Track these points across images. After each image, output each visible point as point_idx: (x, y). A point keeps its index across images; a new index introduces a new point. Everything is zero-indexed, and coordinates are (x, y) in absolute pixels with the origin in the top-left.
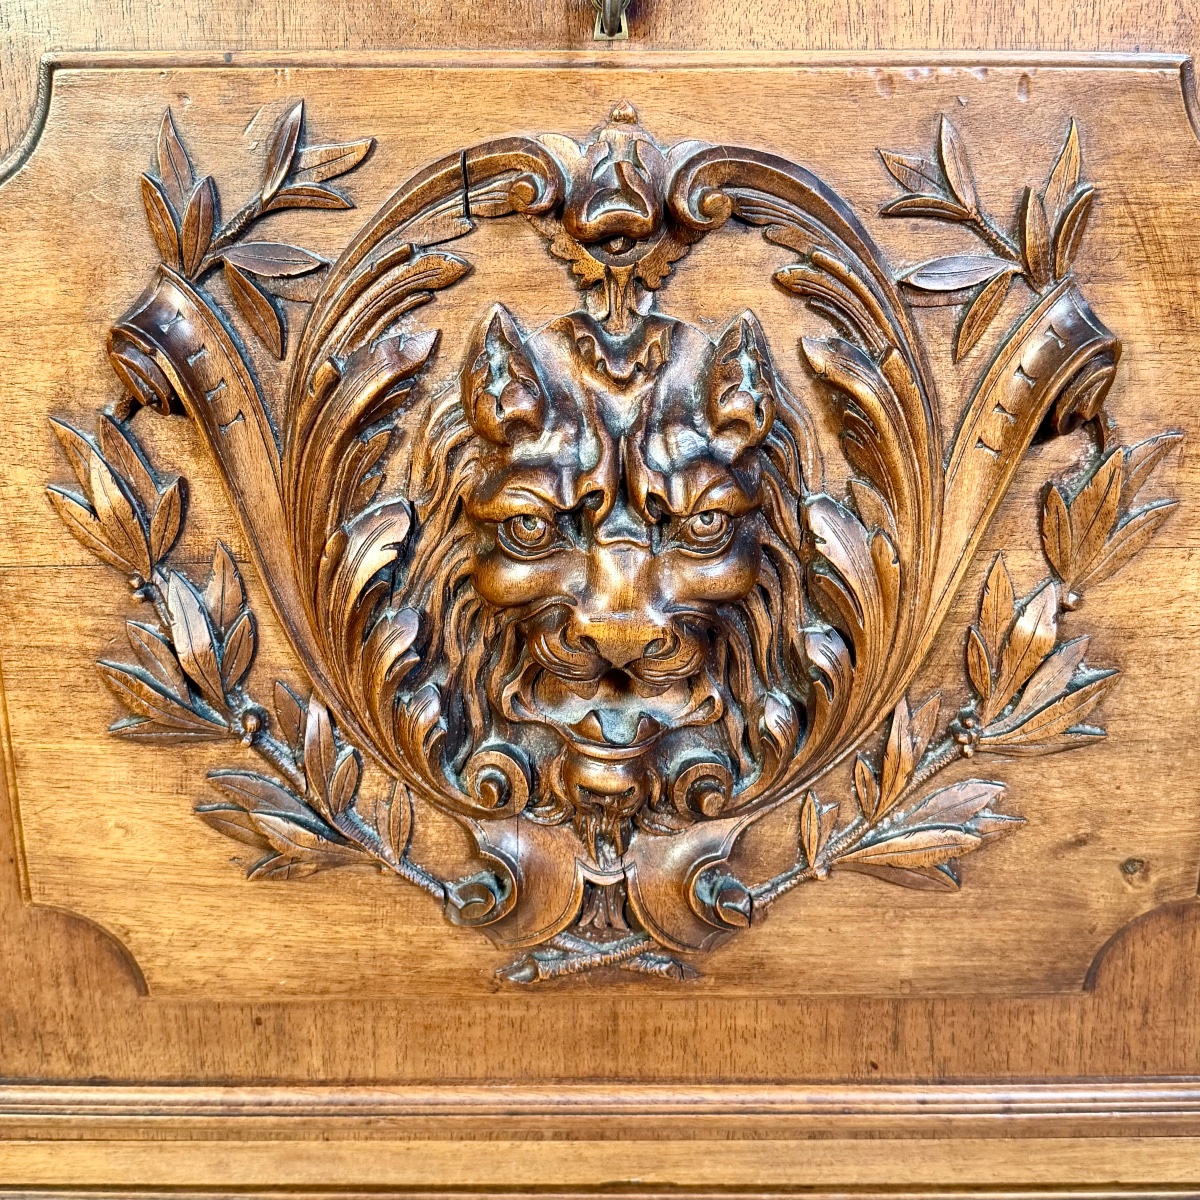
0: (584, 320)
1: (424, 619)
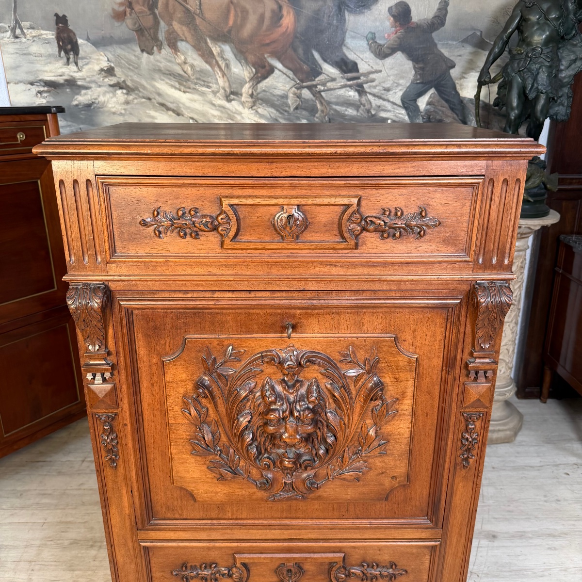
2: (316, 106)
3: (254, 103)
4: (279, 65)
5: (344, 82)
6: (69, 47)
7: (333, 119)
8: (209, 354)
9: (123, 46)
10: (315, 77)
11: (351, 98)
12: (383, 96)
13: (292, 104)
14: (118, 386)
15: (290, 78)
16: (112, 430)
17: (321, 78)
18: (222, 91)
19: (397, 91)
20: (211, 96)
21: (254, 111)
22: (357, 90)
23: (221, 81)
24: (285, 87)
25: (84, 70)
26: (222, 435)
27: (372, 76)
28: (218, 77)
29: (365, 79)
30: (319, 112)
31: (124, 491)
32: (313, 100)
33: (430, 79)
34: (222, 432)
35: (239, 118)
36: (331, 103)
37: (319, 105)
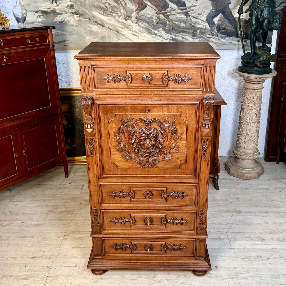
0: (146, 128)
1: (136, 145)
2: (166, 22)
3: (138, 21)
4: (149, 3)
5: (179, 11)
7: (174, 28)
8: (123, 119)
10: (166, 9)
11: (182, 18)
12: (197, 17)
13: (155, 21)
14: (95, 129)
15: (154, 9)
16: (92, 144)
17: (169, 9)
18: (123, 15)
19: (204, 15)
20: (118, 18)
21: (138, 24)
22: (185, 15)
23: (123, 11)
24: (152, 13)
26: (127, 145)
27: (192, 8)
28: (121, 9)
29: (189, 9)
30: (168, 25)
31: (95, 165)
32: (165, 19)
33: (220, 9)
34: (126, 145)
35: (130, 27)
36: (173, 21)
37: (167, 22)
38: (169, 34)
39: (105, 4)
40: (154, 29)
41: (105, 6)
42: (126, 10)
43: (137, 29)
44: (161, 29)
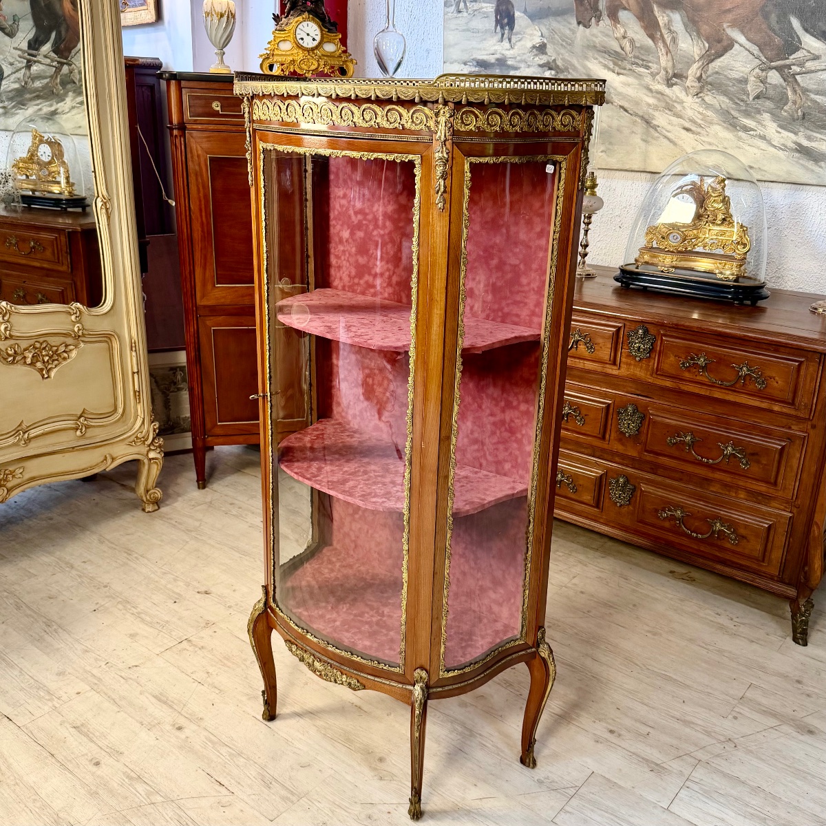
3: (701, 89)
4: (741, 39)
6: (506, 21)
7: (809, 114)
9: (559, 19)
10: (790, 55)
13: (753, 91)
15: (753, 55)
17: (799, 54)
18: (663, 72)
20: (648, 80)
21: (700, 99)
23: (664, 61)
24: (746, 67)
25: (516, 47)
28: (660, 54)
30: (790, 104)
32: (782, 87)
35: (679, 107)
36: (807, 90)
37: (790, 93)
38: (791, 132)
39: (620, 41)
40: (747, 114)
41: (621, 47)
42: (674, 58)
43: (696, 113)
44: (767, 116)
